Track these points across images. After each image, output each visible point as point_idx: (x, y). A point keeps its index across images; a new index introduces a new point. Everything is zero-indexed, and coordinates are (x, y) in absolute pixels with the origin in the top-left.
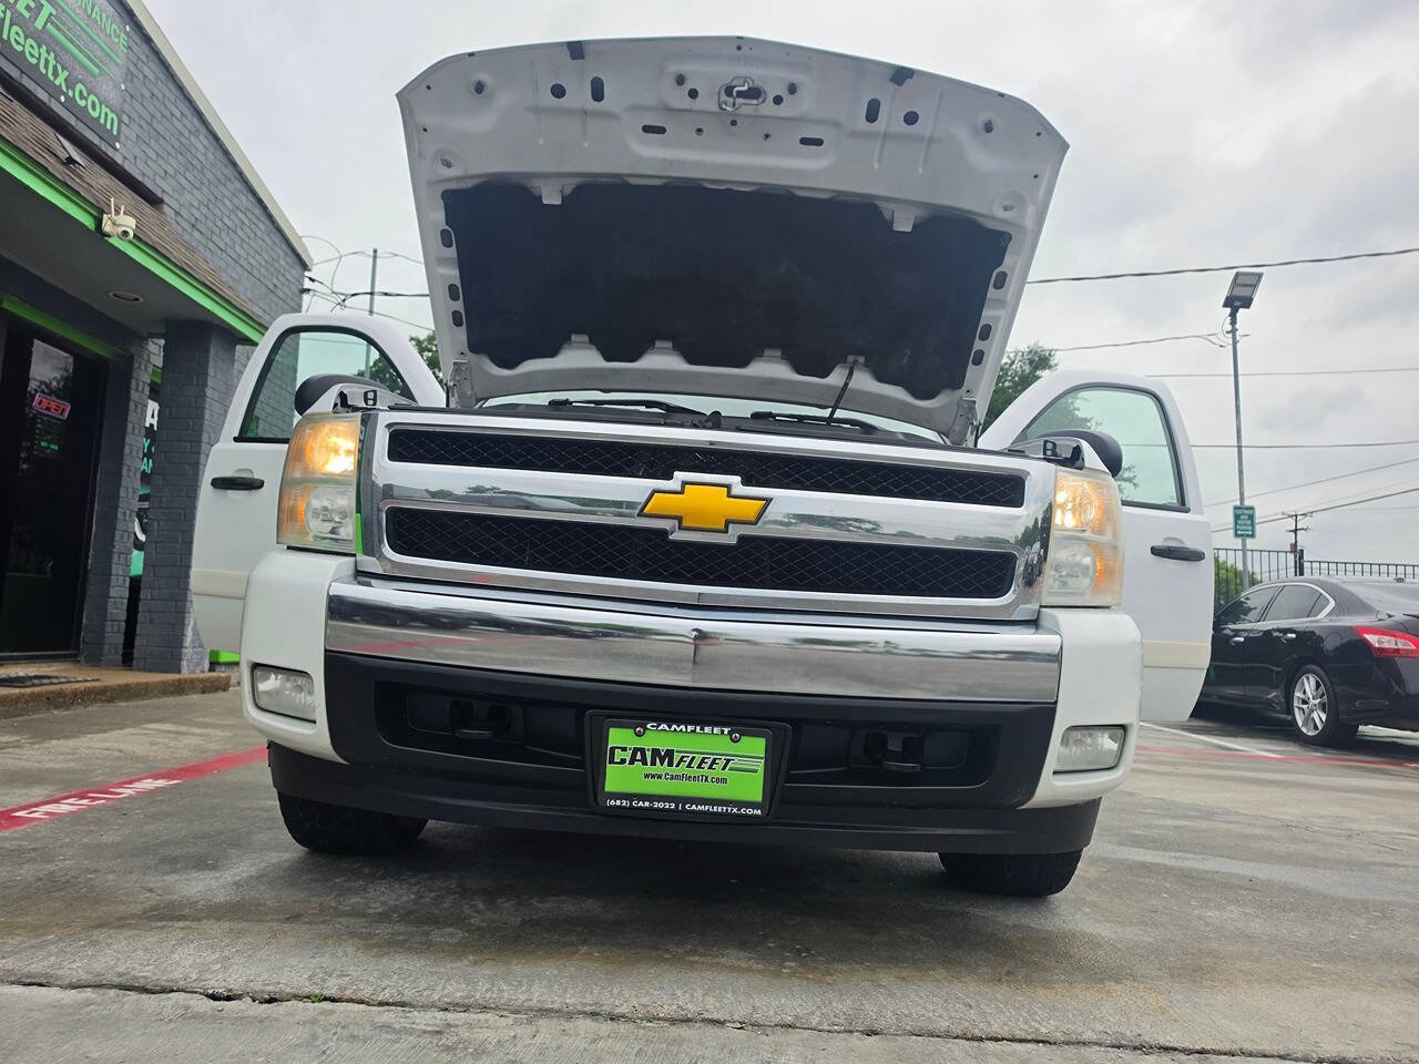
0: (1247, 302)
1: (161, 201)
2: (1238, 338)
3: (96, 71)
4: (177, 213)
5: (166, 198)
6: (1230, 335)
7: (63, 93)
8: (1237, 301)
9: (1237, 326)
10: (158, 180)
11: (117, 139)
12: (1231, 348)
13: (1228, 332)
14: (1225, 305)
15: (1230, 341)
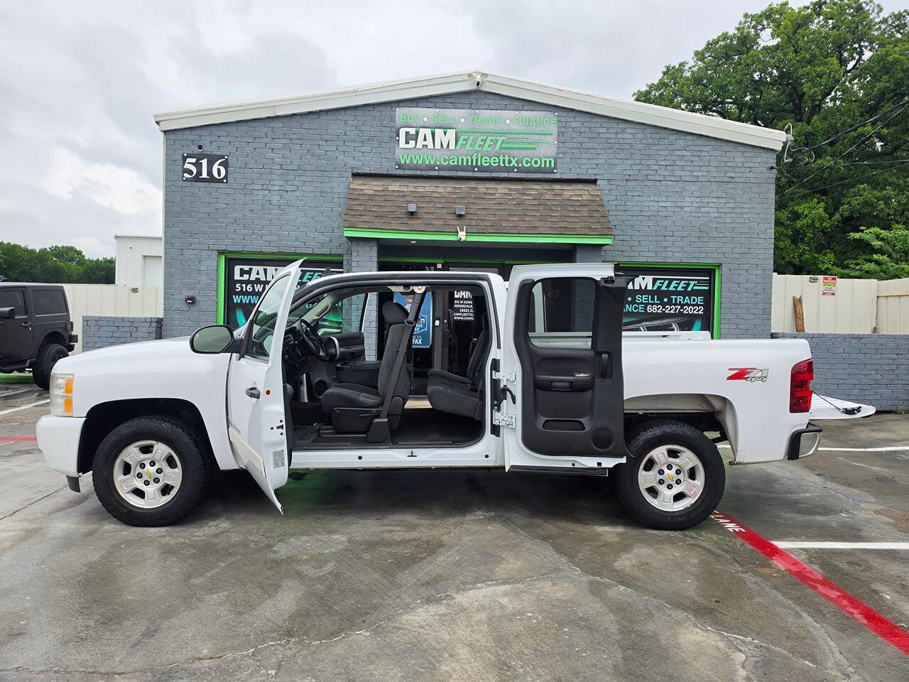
1: (596, 180)
3: (536, 146)
4: (609, 180)
5: (597, 177)
7: (516, 167)
10: (590, 171)
11: (555, 168)
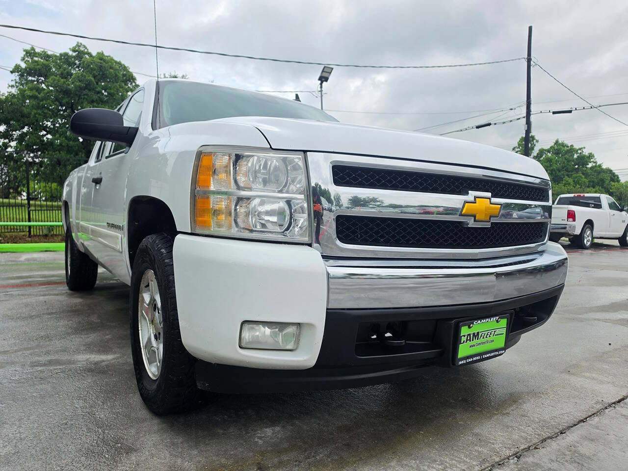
0: (326, 79)
2: (323, 94)
6: (320, 93)
8: (323, 79)
9: (323, 89)
12: (320, 98)
13: (319, 91)
14: (319, 79)
15: (320, 95)
